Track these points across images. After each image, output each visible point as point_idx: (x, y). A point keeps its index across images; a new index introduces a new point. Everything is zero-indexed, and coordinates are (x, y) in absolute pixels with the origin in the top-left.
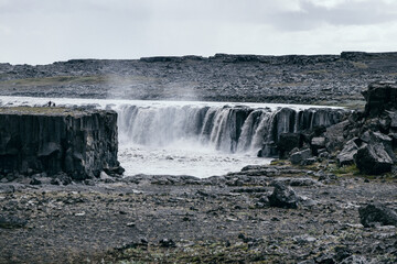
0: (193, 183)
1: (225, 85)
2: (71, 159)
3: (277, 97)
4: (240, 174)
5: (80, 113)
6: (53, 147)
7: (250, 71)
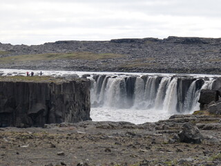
0: (129, 128)
1: (175, 60)
2: (54, 117)
3: (214, 69)
4: (168, 121)
5: (61, 81)
6: (40, 106)
7: (194, 50)
